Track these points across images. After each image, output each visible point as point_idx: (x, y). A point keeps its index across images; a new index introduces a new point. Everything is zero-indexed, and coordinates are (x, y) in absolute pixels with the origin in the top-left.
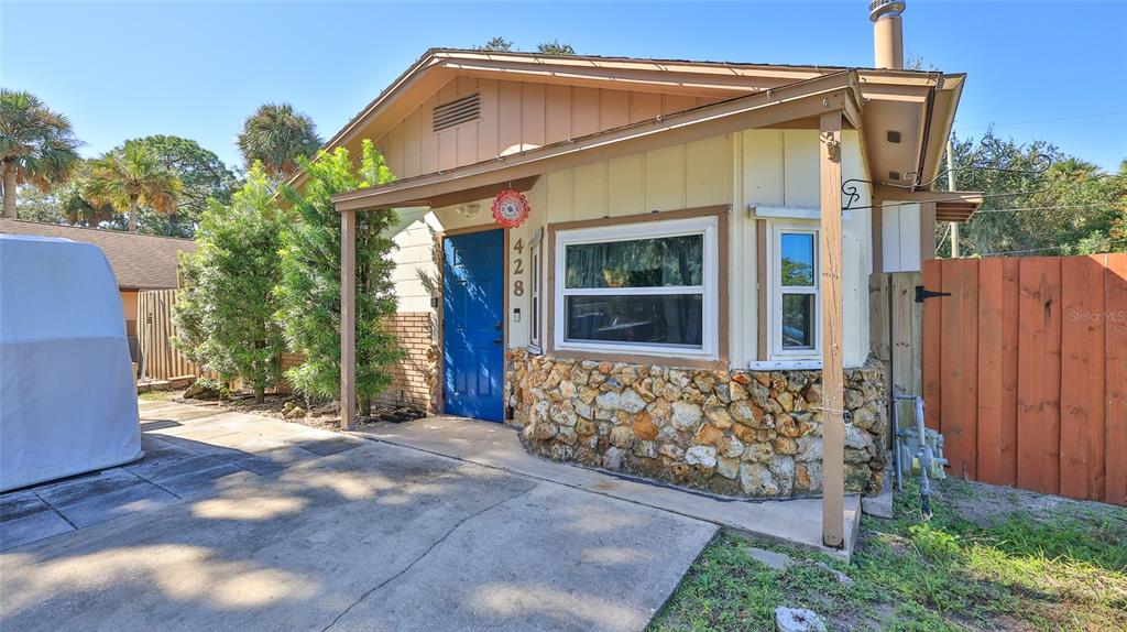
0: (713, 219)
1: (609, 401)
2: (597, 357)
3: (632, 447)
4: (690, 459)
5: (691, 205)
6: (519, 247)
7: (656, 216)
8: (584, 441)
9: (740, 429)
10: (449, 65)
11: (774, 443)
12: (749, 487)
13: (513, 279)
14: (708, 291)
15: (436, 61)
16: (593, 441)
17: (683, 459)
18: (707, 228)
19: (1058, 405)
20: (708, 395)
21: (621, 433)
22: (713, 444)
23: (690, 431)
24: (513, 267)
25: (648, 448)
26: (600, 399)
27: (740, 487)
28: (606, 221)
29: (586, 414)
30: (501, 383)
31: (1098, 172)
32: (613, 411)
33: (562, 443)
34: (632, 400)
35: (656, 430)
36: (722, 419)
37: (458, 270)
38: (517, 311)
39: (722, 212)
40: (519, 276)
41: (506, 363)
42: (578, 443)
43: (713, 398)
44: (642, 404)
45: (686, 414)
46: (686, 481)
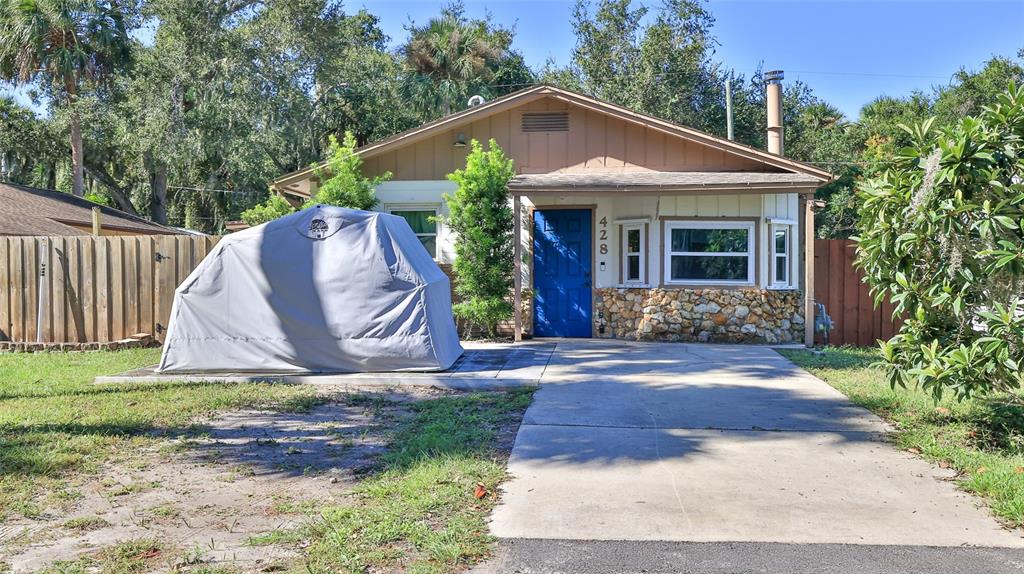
0: (753, 223)
1: (702, 308)
2: (692, 287)
3: (714, 330)
4: (743, 330)
5: (742, 215)
6: (604, 222)
7: (724, 218)
8: (686, 330)
9: (765, 315)
10: (559, 97)
11: (775, 321)
12: (769, 340)
13: (598, 243)
14: (751, 254)
15: (547, 91)
16: (692, 330)
17: (740, 331)
18: (750, 226)
19: (858, 309)
20: (752, 301)
21: (707, 324)
22: (755, 323)
23: (744, 318)
24: (598, 235)
25: (722, 329)
26: (696, 309)
27: (765, 339)
28: (696, 218)
29: (688, 316)
30: (590, 312)
31: (844, 121)
32: (702, 314)
33: (672, 333)
34: (714, 307)
35: (727, 319)
36: (759, 311)
37: (549, 235)
38: (603, 264)
39: (757, 220)
40: (603, 242)
41: (594, 297)
42: (682, 332)
43: (755, 302)
44: (719, 308)
45: (742, 310)
46: (742, 340)
